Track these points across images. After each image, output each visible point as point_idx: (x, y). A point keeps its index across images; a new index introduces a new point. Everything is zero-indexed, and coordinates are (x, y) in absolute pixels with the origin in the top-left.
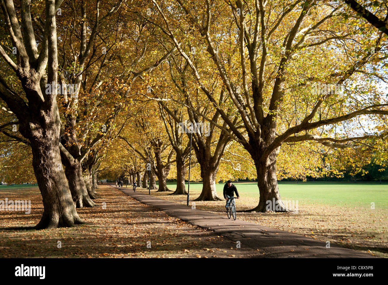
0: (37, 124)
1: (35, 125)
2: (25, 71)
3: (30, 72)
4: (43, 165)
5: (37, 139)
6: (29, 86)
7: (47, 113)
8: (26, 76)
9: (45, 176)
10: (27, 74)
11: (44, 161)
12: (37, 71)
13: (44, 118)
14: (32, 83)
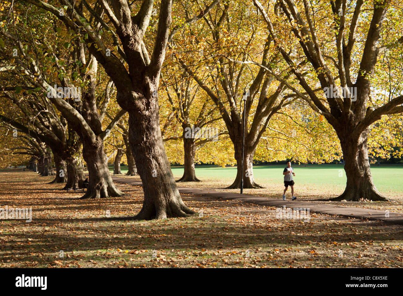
0: (141, 93)
1: (138, 95)
2: (127, 28)
3: (132, 29)
4: (145, 143)
5: (140, 111)
6: (132, 46)
7: (152, 80)
8: (129, 34)
9: (148, 156)
10: (130, 31)
11: (147, 138)
12: (140, 28)
13: (149, 85)
14: (135, 42)
